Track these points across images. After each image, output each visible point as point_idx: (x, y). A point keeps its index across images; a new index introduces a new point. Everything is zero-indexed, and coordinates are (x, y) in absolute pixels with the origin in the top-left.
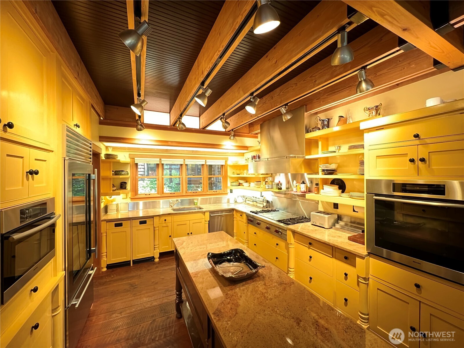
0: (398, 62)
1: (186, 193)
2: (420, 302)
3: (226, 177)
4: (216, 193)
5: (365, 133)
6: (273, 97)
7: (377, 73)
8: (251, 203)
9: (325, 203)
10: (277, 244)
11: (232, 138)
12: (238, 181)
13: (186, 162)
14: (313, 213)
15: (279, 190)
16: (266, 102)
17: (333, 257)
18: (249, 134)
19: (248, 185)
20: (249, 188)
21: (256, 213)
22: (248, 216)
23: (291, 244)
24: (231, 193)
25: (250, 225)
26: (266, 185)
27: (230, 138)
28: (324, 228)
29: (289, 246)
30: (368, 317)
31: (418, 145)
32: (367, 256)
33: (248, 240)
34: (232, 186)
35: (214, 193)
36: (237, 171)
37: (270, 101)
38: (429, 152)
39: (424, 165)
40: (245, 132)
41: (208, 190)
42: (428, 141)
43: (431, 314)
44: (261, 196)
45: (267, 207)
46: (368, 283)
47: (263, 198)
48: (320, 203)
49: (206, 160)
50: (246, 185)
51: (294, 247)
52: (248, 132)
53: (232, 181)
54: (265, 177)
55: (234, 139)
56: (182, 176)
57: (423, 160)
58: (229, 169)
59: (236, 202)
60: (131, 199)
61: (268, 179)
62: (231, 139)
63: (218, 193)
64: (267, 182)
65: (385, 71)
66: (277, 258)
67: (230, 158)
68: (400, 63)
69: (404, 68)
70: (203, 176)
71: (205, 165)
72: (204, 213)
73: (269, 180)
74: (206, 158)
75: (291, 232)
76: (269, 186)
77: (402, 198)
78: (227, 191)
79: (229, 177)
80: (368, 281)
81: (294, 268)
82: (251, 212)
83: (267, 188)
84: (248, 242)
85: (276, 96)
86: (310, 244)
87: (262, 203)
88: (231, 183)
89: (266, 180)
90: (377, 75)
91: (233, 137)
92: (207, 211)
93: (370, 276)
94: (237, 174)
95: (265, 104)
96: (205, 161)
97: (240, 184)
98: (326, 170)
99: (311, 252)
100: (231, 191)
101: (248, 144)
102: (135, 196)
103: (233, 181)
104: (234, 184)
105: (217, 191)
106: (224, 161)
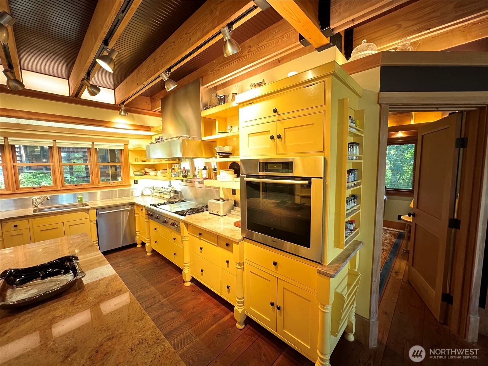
0: (275, 33)
1: (63, 186)
2: (277, 278)
3: (127, 164)
4: (113, 185)
5: (240, 108)
6: (155, 60)
7: (259, 44)
8: (158, 195)
9: (225, 189)
10: (174, 239)
11: (123, 113)
12: (144, 170)
13: (58, 144)
14: (211, 201)
15: (183, 178)
16: (150, 66)
17: (218, 245)
18: (151, 111)
19: (155, 174)
20: (156, 177)
21: (156, 206)
22: (148, 210)
23: (184, 237)
24: (135, 184)
25: (151, 220)
26: (172, 173)
27: (120, 114)
28: (219, 215)
29: (183, 240)
30: (244, 300)
31: (277, 121)
32: (241, 240)
33: (150, 238)
34: (136, 175)
35: (110, 185)
36: (141, 157)
37: (153, 65)
38: (285, 129)
39: (281, 142)
40: (146, 108)
41: (100, 182)
42: (284, 117)
43: (284, 288)
44: (169, 186)
45: (175, 198)
46: (243, 267)
47: (170, 188)
48: (221, 190)
49: (93, 143)
50: (152, 173)
51: (188, 240)
52: (150, 109)
53: (136, 170)
54: (172, 164)
55: (126, 115)
56: (53, 164)
57: (279, 137)
58: (130, 154)
59: (142, 195)
61: (174, 166)
62: (122, 115)
63: (115, 185)
64: (174, 169)
65: (265, 42)
66: (175, 254)
67: (130, 140)
68: (276, 34)
69: (279, 41)
70: (91, 164)
71: (93, 149)
72: (88, 211)
73: (176, 167)
75: (183, 224)
76: (175, 174)
77: (266, 178)
78: (129, 182)
79: (131, 164)
80: (243, 265)
81: (189, 263)
82: (151, 205)
83: (173, 176)
84: (150, 240)
85: (157, 57)
86: (200, 234)
87: (168, 193)
88: (134, 172)
89: (173, 167)
90: (259, 46)
91: (125, 113)
92: (91, 209)
93: (245, 260)
94: (142, 162)
95: (148, 68)
96: (91, 143)
97: (146, 174)
98: (221, 153)
99: (203, 243)
100: (136, 182)
101: (150, 125)
103: (138, 169)
104: (139, 173)
105: (114, 183)
106: (123, 144)
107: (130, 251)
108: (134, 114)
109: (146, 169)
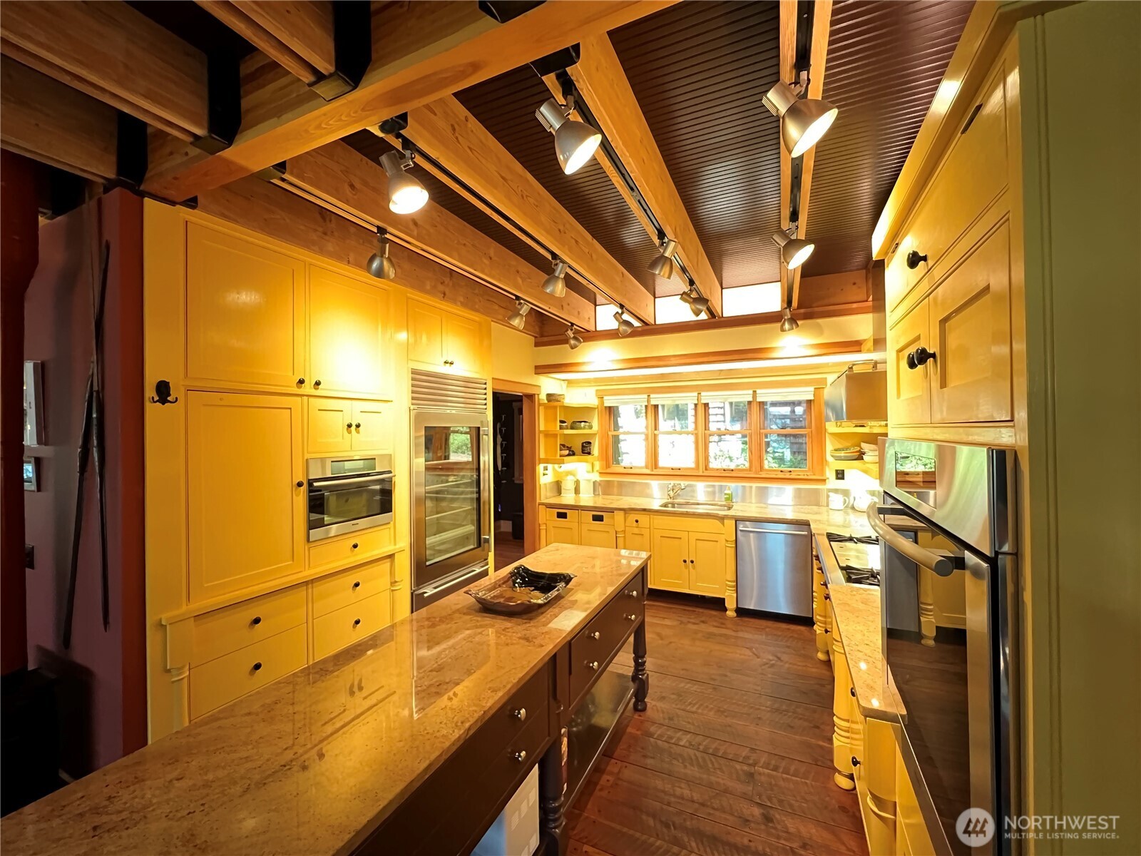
1: (706, 469)
3: (820, 431)
4: (788, 476)
11: (787, 326)
12: (859, 447)
18: (866, 301)
24: (837, 478)
31: (928, 296)
34: (840, 459)
35: (782, 476)
38: (941, 323)
39: (935, 377)
41: (765, 468)
49: (755, 392)
52: (865, 298)
53: (839, 447)
60: (600, 473)
62: (787, 330)
63: (793, 476)
70: (750, 431)
71: (755, 403)
72: (722, 519)
74: (754, 388)
78: (822, 472)
79: (829, 433)
88: (836, 450)
92: (727, 517)
96: (751, 392)
97: (860, 456)
100: (840, 475)
102: (607, 468)
103: (844, 444)
104: (842, 455)
105: (790, 472)
106: (812, 389)
107: (793, 631)
108: (820, 321)
109: (863, 445)
